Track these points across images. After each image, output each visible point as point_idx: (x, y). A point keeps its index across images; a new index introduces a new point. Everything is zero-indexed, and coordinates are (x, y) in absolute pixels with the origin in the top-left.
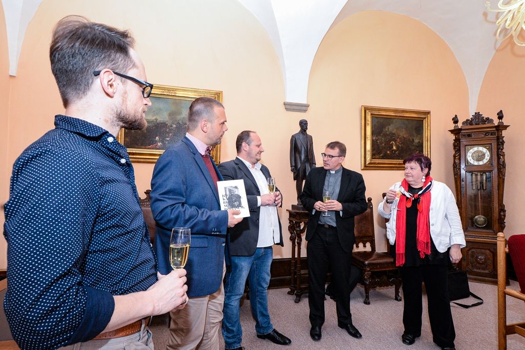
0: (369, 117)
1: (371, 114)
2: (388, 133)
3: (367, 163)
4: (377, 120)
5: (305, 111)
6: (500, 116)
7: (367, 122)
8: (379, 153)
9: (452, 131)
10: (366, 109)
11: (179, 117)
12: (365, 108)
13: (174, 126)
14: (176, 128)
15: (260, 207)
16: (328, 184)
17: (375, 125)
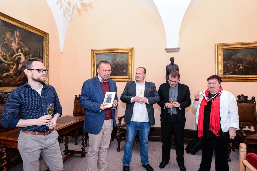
0: (221, 51)
1: (222, 48)
2: (236, 59)
4: (227, 52)
5: (178, 51)
7: (219, 54)
8: (229, 72)
10: (218, 46)
11: (115, 62)
13: (114, 65)
14: (115, 66)
16: (171, 92)
17: (225, 55)
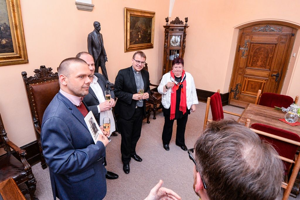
0: (129, 16)
1: (130, 14)
2: (137, 27)
3: (128, 48)
4: (132, 18)
5: (91, 10)
6: (186, 20)
7: (128, 20)
8: (133, 41)
9: (164, 27)
12: (126, 9)
15: (100, 113)
17: (131, 22)
